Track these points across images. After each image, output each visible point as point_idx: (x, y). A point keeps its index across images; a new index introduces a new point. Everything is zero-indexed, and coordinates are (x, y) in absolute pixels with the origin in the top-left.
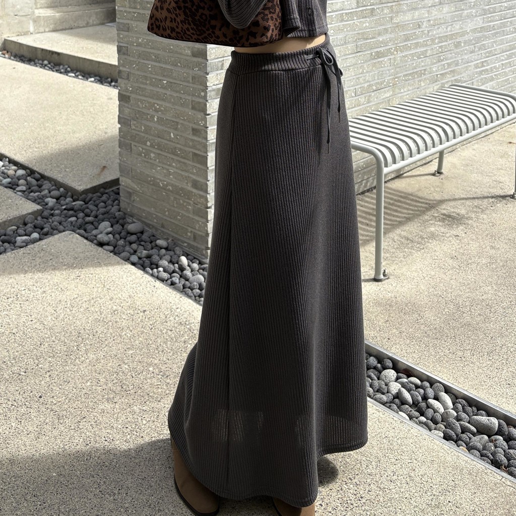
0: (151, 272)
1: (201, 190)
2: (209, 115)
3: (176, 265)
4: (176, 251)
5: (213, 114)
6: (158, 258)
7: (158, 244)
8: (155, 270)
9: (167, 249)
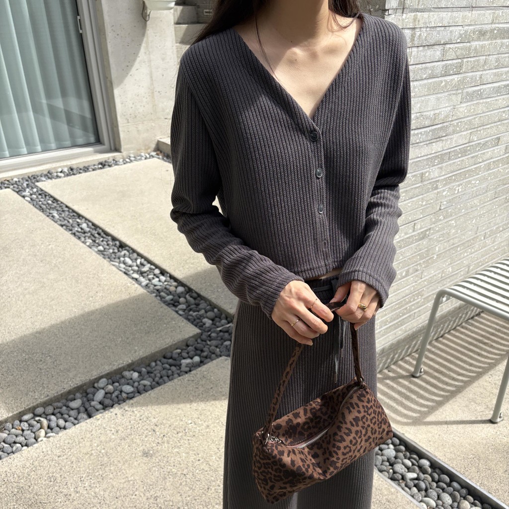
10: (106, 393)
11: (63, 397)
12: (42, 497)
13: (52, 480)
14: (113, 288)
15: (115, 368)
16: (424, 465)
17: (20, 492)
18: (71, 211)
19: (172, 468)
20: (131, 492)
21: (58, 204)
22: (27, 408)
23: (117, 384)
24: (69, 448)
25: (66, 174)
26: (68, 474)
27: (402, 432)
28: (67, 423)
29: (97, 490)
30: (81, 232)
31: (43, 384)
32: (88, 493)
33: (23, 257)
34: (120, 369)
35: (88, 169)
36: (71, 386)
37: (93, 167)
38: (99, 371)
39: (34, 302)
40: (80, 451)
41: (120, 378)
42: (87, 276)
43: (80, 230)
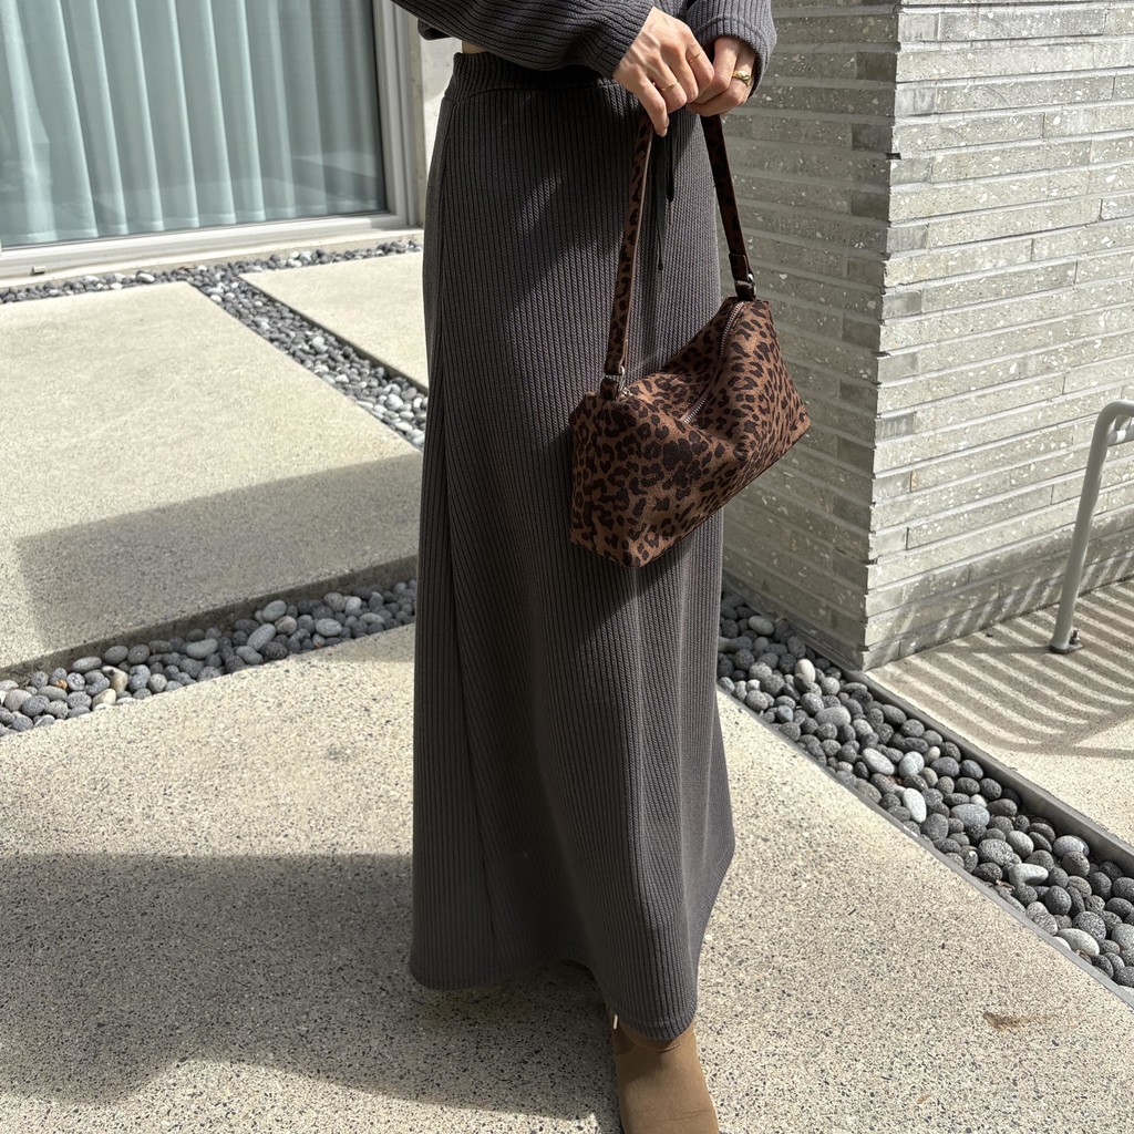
0: (732, 686)
1: (856, 521)
2: (884, 354)
3: (790, 677)
4: (790, 646)
5: (893, 354)
6: (750, 656)
7: (752, 626)
8: (743, 684)
9: (771, 637)
10: (277, 634)
11: (177, 632)
12: (63, 820)
13: (99, 787)
14: (348, 443)
15: (309, 581)
16: (1069, 851)
17: (18, 804)
18: (298, 318)
19: (389, 788)
20: (277, 829)
21: (275, 307)
22: (89, 642)
23: (307, 618)
24: (159, 728)
25: (305, 262)
26: (140, 777)
27: (1008, 764)
28: (171, 682)
29: (196, 816)
30: (309, 353)
31: (140, 600)
32: (172, 822)
33: (173, 386)
34: (320, 585)
35: (353, 256)
36: (199, 607)
37: (365, 254)
38: (271, 584)
39: (170, 458)
40: (182, 737)
41: (316, 607)
42: (297, 421)
43: (307, 348)
